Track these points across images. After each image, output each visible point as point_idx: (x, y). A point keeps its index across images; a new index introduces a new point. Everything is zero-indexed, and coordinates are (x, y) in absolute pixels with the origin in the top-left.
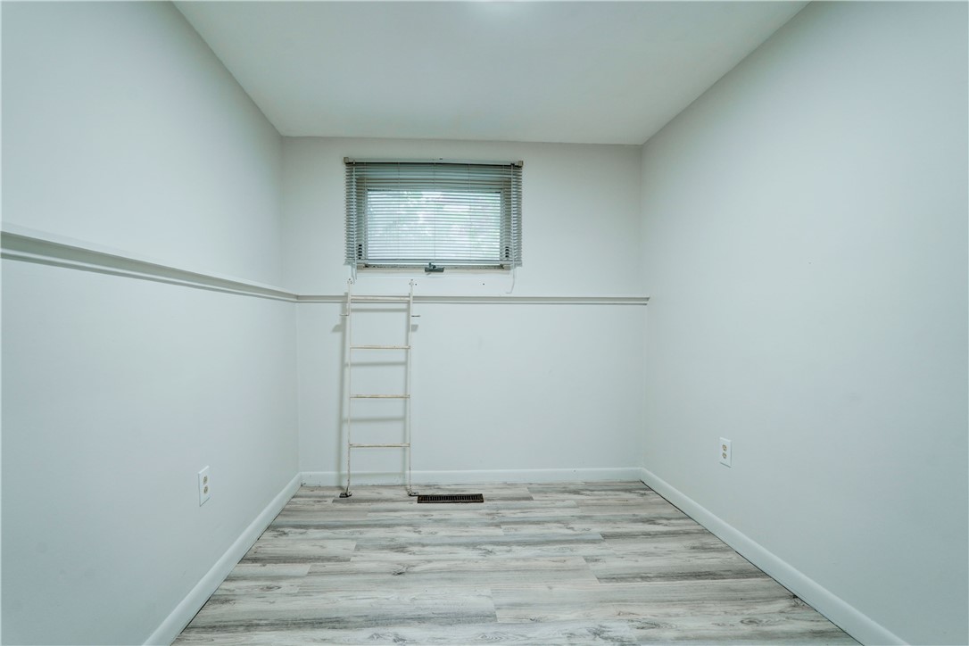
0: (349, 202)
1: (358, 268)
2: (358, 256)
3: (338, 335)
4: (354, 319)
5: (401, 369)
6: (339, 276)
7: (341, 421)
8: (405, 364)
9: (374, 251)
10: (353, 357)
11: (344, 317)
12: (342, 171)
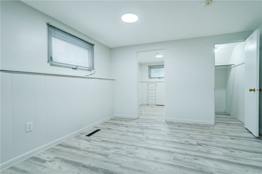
0: (149, 71)
1: (150, 78)
2: (150, 77)
3: (147, 86)
4: (149, 84)
6: (147, 79)
7: (148, 96)
8: (155, 90)
9: (152, 76)
10: (149, 89)
11: (148, 84)
12: (148, 67)
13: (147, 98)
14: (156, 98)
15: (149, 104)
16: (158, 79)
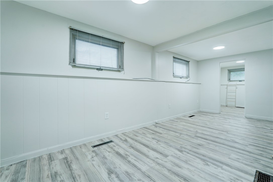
0: (228, 74)
2: (229, 80)
3: (226, 89)
4: (228, 87)
5: (235, 93)
6: (226, 82)
7: (226, 98)
8: (236, 92)
9: (231, 80)
10: (228, 91)
11: (227, 87)
13: (226, 100)
14: (236, 100)
15: (228, 105)
16: (239, 82)
